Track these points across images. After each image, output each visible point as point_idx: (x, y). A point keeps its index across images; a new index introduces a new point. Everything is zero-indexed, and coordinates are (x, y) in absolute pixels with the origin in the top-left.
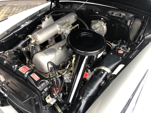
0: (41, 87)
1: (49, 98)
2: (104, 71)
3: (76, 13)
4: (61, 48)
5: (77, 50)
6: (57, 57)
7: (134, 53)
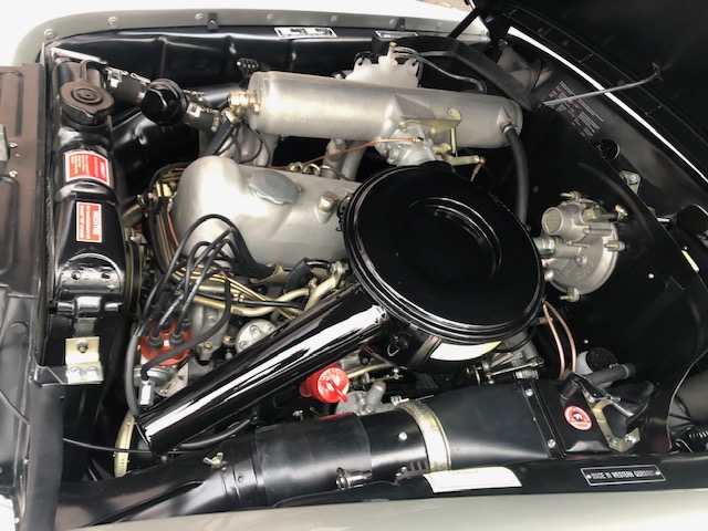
0: (74, 277)
1: (82, 349)
2: (417, 438)
3: (526, 114)
4: (326, 204)
5: (365, 257)
6: (283, 228)
7: (629, 474)
